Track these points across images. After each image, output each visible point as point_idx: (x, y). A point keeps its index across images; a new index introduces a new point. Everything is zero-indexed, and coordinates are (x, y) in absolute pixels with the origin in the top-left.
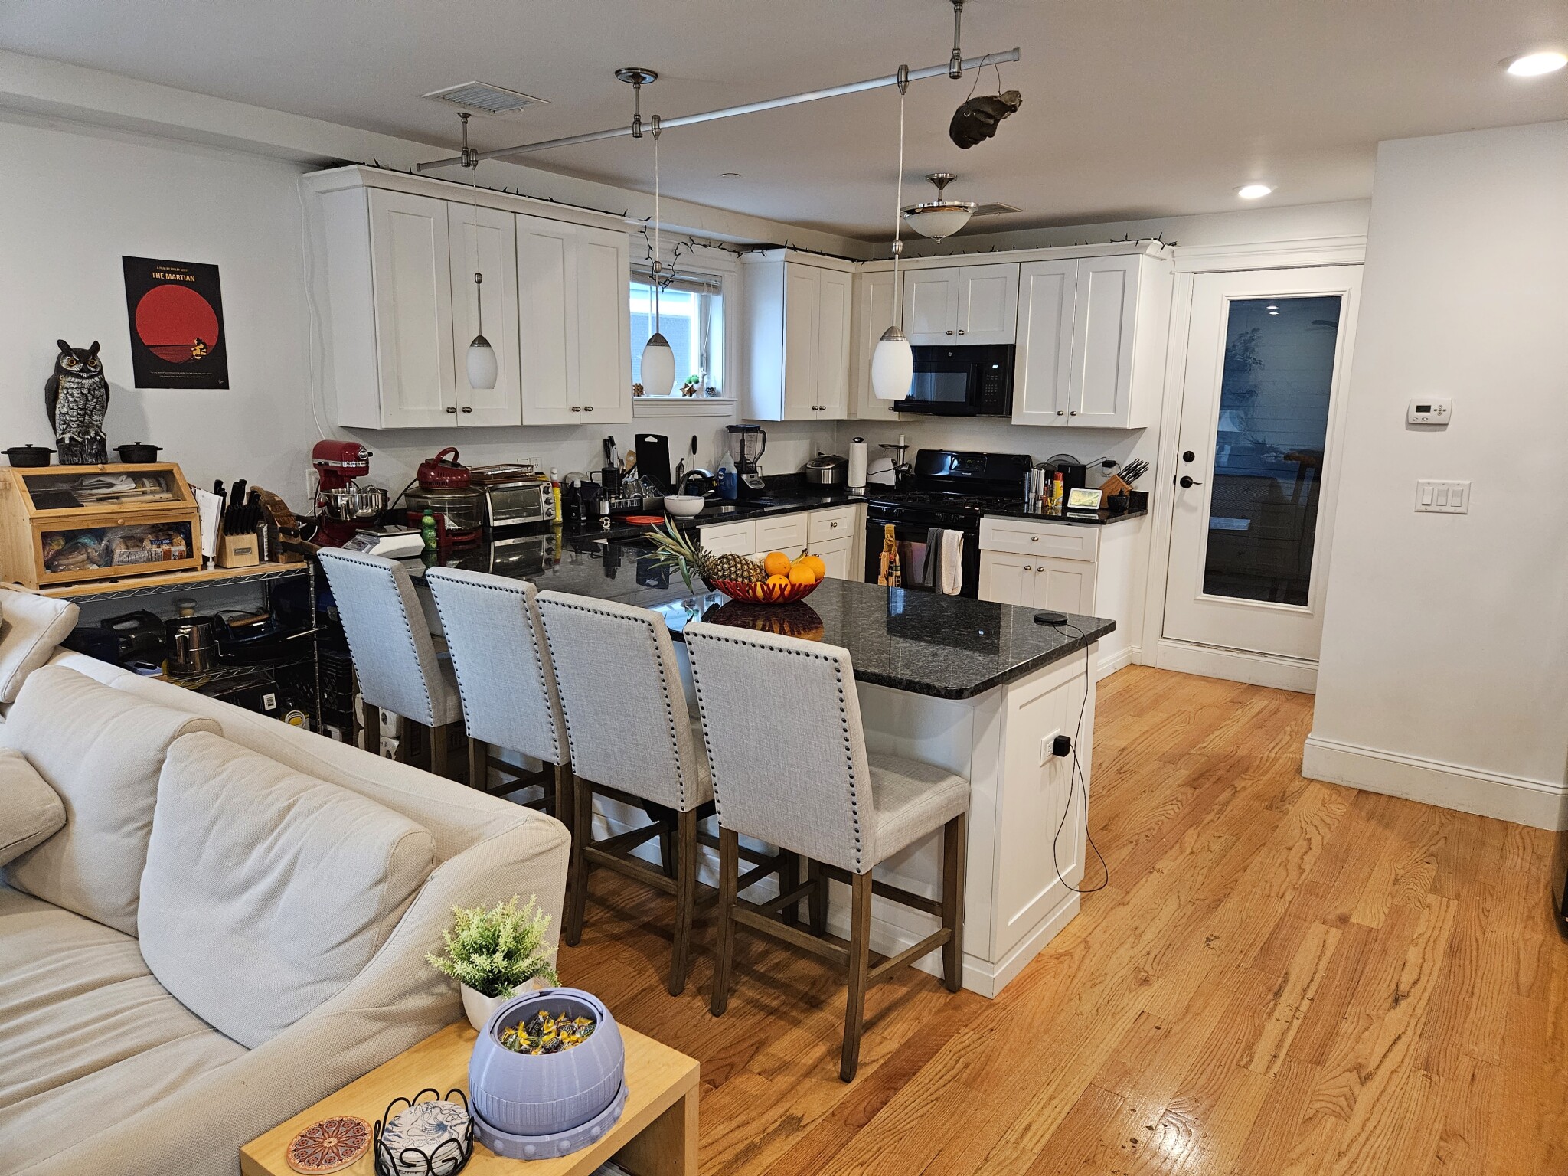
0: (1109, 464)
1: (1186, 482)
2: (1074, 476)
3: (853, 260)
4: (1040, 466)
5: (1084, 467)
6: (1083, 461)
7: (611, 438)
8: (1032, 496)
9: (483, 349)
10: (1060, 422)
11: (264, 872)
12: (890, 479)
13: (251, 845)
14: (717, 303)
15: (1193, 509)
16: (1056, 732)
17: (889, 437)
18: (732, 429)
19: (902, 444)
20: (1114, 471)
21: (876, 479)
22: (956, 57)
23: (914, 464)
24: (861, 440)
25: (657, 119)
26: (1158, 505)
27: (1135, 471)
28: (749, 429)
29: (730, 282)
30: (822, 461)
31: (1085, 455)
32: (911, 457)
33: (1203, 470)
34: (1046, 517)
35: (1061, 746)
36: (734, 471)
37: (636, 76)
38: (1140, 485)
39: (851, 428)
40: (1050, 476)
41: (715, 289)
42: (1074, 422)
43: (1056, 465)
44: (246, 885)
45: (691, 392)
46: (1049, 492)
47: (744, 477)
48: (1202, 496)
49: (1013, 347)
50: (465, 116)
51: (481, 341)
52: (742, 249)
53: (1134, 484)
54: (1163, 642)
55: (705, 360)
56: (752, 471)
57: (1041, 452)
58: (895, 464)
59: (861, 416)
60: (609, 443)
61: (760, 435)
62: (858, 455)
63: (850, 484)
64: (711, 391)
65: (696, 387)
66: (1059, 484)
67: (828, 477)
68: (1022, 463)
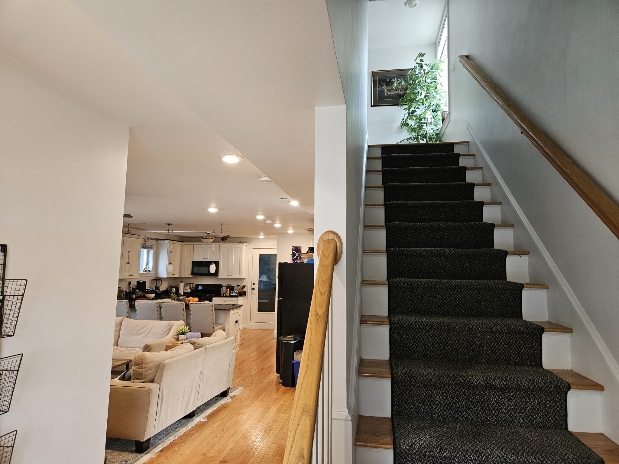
0: (238, 286)
1: (254, 289)
2: (232, 288)
3: (182, 242)
4: (224, 287)
5: (233, 286)
6: (233, 285)
7: (130, 282)
8: (223, 293)
9: (129, 264)
10: (228, 277)
11: (146, 331)
12: (189, 291)
13: (143, 328)
14: (151, 252)
15: (255, 294)
16: (236, 320)
17: (188, 281)
18: (154, 279)
19: (192, 283)
20: (239, 287)
21: (186, 291)
22: (221, 230)
23: (195, 287)
24: (182, 282)
25: (172, 231)
26: (248, 294)
27: (244, 287)
28: (158, 280)
29: (154, 247)
30: (172, 287)
31: (233, 284)
32: (194, 285)
33: (256, 286)
34: (226, 297)
35: (237, 322)
36: (155, 289)
37: (169, 224)
38: (245, 290)
39: (180, 279)
40: (227, 289)
41: (151, 248)
42: (231, 277)
43: (228, 286)
44: (143, 332)
45: (146, 271)
46: (227, 292)
47: (157, 290)
48: (256, 292)
49: (219, 262)
50: (129, 224)
51: (128, 263)
52: (157, 240)
53: (244, 290)
54: (250, 323)
55: (147, 264)
56: (159, 289)
57: (224, 284)
58: (190, 287)
59: (183, 276)
60: (130, 283)
61: (161, 281)
62: (182, 285)
63: (179, 292)
64: (149, 271)
65: (147, 270)
66: (229, 290)
67: (174, 291)
68: (221, 286)
